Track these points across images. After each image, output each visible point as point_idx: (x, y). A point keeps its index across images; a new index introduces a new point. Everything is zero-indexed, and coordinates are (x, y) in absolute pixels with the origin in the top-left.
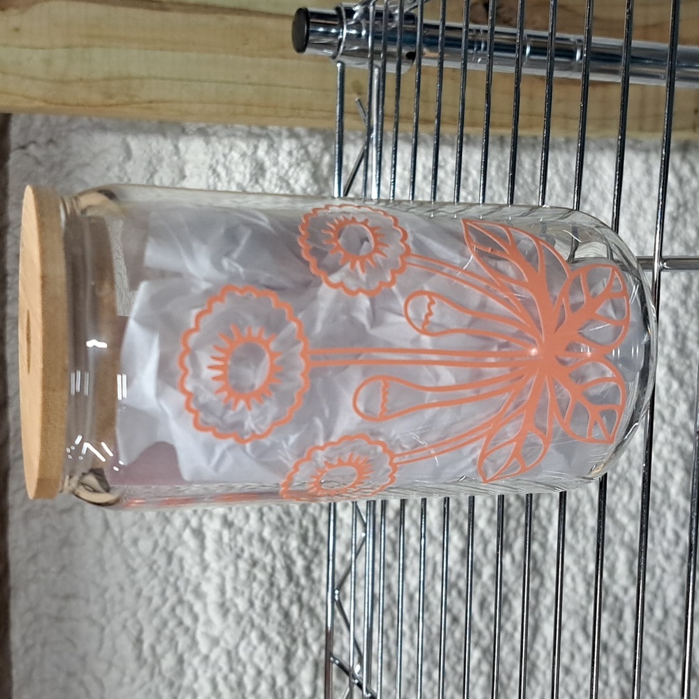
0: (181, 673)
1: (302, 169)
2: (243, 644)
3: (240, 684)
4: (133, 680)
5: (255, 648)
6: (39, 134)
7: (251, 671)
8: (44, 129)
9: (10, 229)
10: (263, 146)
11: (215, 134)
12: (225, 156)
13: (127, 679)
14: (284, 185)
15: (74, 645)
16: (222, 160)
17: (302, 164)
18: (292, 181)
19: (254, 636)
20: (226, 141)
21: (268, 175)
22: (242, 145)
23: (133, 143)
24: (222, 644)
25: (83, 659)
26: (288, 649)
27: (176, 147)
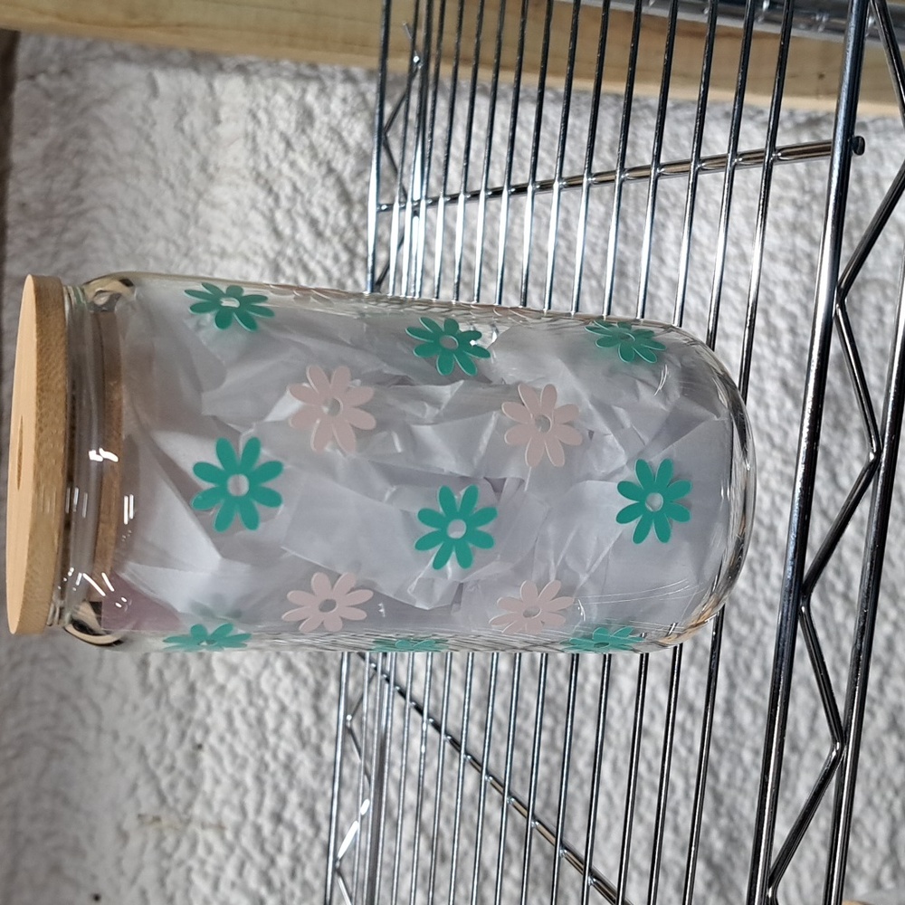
0: (192, 705)
1: (359, 119)
2: (266, 674)
3: (260, 721)
4: (136, 708)
5: (279, 679)
6: (51, 61)
7: (274, 706)
8: (57, 57)
9: (13, 173)
10: (313, 89)
11: (257, 72)
12: (267, 99)
13: (128, 708)
14: (336, 137)
15: (69, 664)
16: (263, 102)
17: (359, 115)
18: (345, 134)
19: (279, 665)
20: (269, 81)
21: (317, 125)
22: (289, 87)
23: (162, 79)
24: (242, 672)
25: (79, 681)
26: (318, 683)
27: (211, 86)
